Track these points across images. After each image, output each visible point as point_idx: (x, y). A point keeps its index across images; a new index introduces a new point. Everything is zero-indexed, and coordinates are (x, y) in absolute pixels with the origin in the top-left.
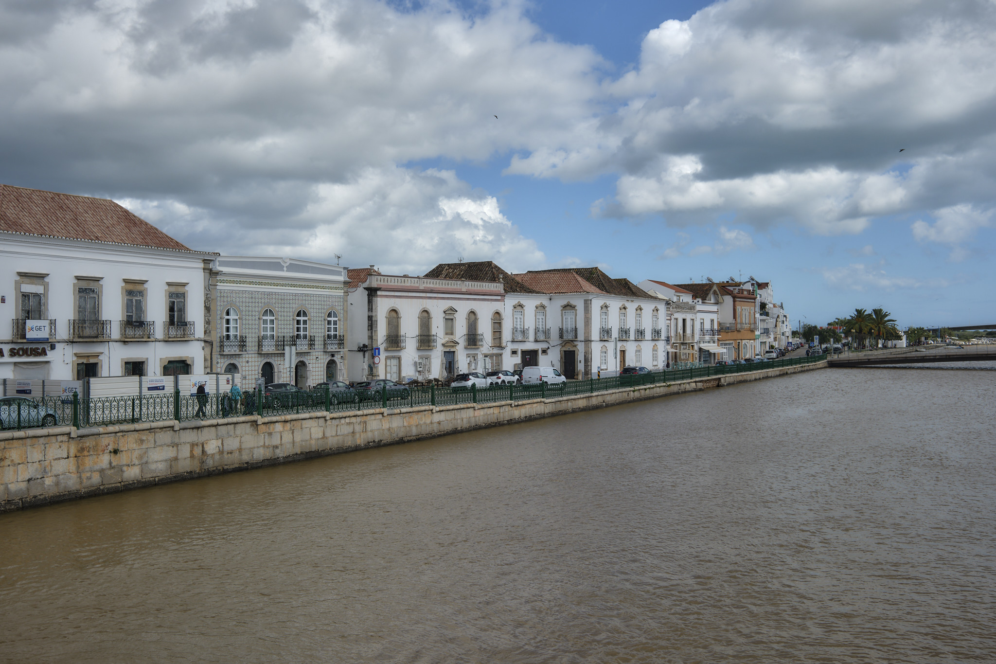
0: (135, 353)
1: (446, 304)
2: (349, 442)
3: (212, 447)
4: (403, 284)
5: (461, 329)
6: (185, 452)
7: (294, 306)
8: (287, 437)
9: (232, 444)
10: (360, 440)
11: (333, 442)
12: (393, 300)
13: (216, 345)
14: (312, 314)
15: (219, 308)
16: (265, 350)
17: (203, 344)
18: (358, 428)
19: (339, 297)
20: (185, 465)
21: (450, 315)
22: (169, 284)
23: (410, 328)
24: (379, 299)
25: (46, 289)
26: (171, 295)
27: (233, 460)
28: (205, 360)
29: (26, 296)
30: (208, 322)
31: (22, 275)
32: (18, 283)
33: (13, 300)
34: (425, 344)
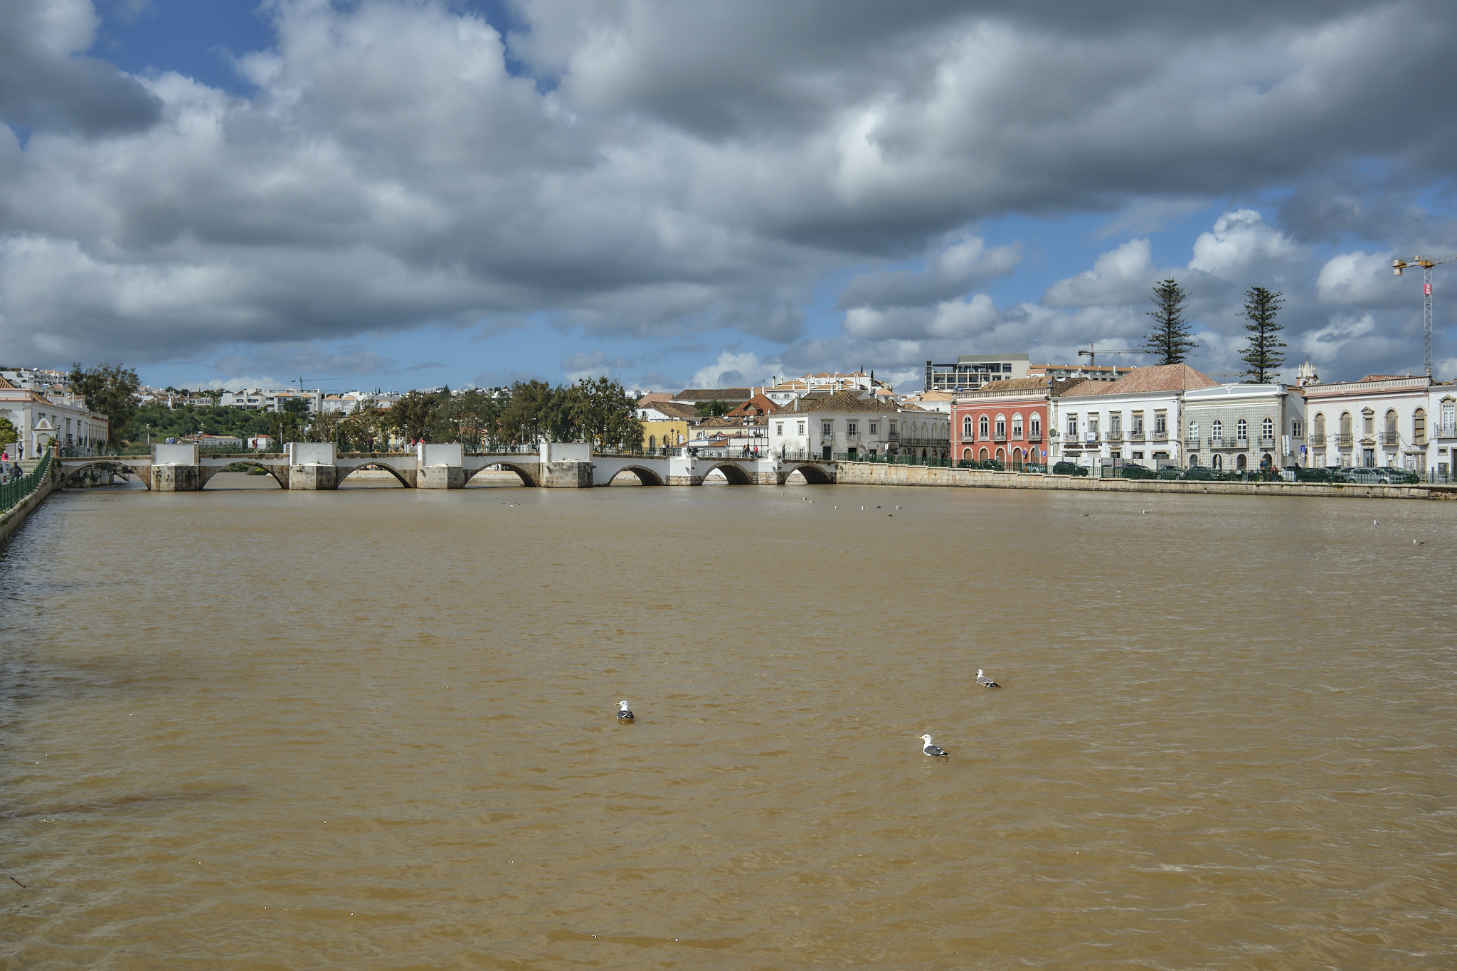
0: (1138, 448)
1: (1363, 405)
2: (1002, 485)
3: (957, 477)
4: (1329, 391)
5: (1380, 425)
6: (951, 478)
7: (1236, 416)
8: (980, 478)
9: (963, 477)
10: (1007, 485)
11: (996, 483)
12: (1319, 405)
13: (1183, 443)
14: (1250, 421)
15: (1184, 420)
16: (1215, 446)
17: (1176, 443)
18: (1006, 479)
19: (1275, 407)
20: (951, 482)
21: (1368, 415)
22: (1156, 411)
23: (1332, 428)
24: (1309, 406)
25: (1099, 419)
26: (1158, 416)
27: (963, 483)
28: (1178, 452)
29: (1092, 422)
30: (1179, 430)
31: (1089, 413)
32: (1088, 417)
33: (1086, 424)
34: (1345, 442)
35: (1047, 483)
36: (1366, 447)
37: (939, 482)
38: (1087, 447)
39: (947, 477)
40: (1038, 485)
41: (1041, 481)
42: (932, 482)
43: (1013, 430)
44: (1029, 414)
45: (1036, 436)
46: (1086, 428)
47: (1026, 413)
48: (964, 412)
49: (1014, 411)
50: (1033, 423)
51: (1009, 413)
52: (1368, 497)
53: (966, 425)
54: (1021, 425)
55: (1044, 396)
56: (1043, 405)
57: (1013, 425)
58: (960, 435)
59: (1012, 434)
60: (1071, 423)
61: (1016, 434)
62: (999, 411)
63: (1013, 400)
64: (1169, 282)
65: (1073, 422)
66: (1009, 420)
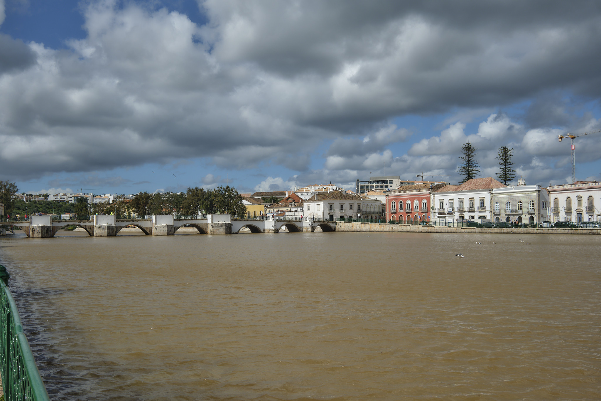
0: (472, 214)
1: (577, 194)
2: (415, 231)
3: (394, 228)
4: (560, 188)
5: (585, 203)
6: (390, 228)
7: (517, 200)
8: (404, 228)
9: (396, 228)
10: (417, 231)
11: (412, 230)
12: (556, 194)
13: (493, 212)
14: (524, 202)
15: (494, 202)
16: (507, 213)
17: (489, 212)
18: (417, 228)
19: (535, 195)
20: (390, 230)
21: (579, 198)
22: (480, 198)
23: (562, 204)
24: (551, 195)
25: (454, 202)
26: (481, 200)
27: (396, 231)
28: (490, 216)
29: (450, 203)
30: (491, 206)
31: (449, 199)
32: (449, 201)
33: (448, 204)
34: (568, 210)
35: (436, 230)
36: (579, 212)
37: (385, 230)
38: (448, 214)
39: (389, 228)
40: (432, 231)
41: (433, 229)
42: (381, 230)
43: (414, 207)
44: (422, 200)
45: (424, 210)
46: (448, 206)
47: (420, 200)
48: (392, 200)
49: (414, 199)
50: (423, 204)
51: (412, 200)
52: (590, 234)
53: (393, 205)
54: (418, 205)
55: (428, 192)
56: (429, 196)
57: (414, 205)
58: (390, 210)
59: (414, 209)
60: (441, 204)
61: (415, 209)
62: (408, 199)
63: (414, 194)
64: (468, 144)
65: (442, 203)
66: (412, 203)
